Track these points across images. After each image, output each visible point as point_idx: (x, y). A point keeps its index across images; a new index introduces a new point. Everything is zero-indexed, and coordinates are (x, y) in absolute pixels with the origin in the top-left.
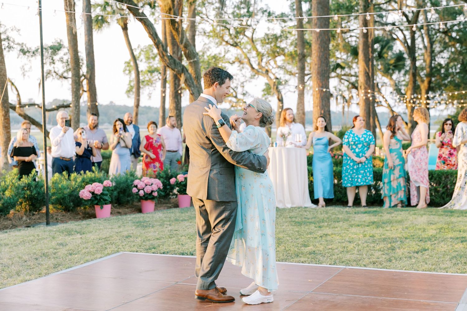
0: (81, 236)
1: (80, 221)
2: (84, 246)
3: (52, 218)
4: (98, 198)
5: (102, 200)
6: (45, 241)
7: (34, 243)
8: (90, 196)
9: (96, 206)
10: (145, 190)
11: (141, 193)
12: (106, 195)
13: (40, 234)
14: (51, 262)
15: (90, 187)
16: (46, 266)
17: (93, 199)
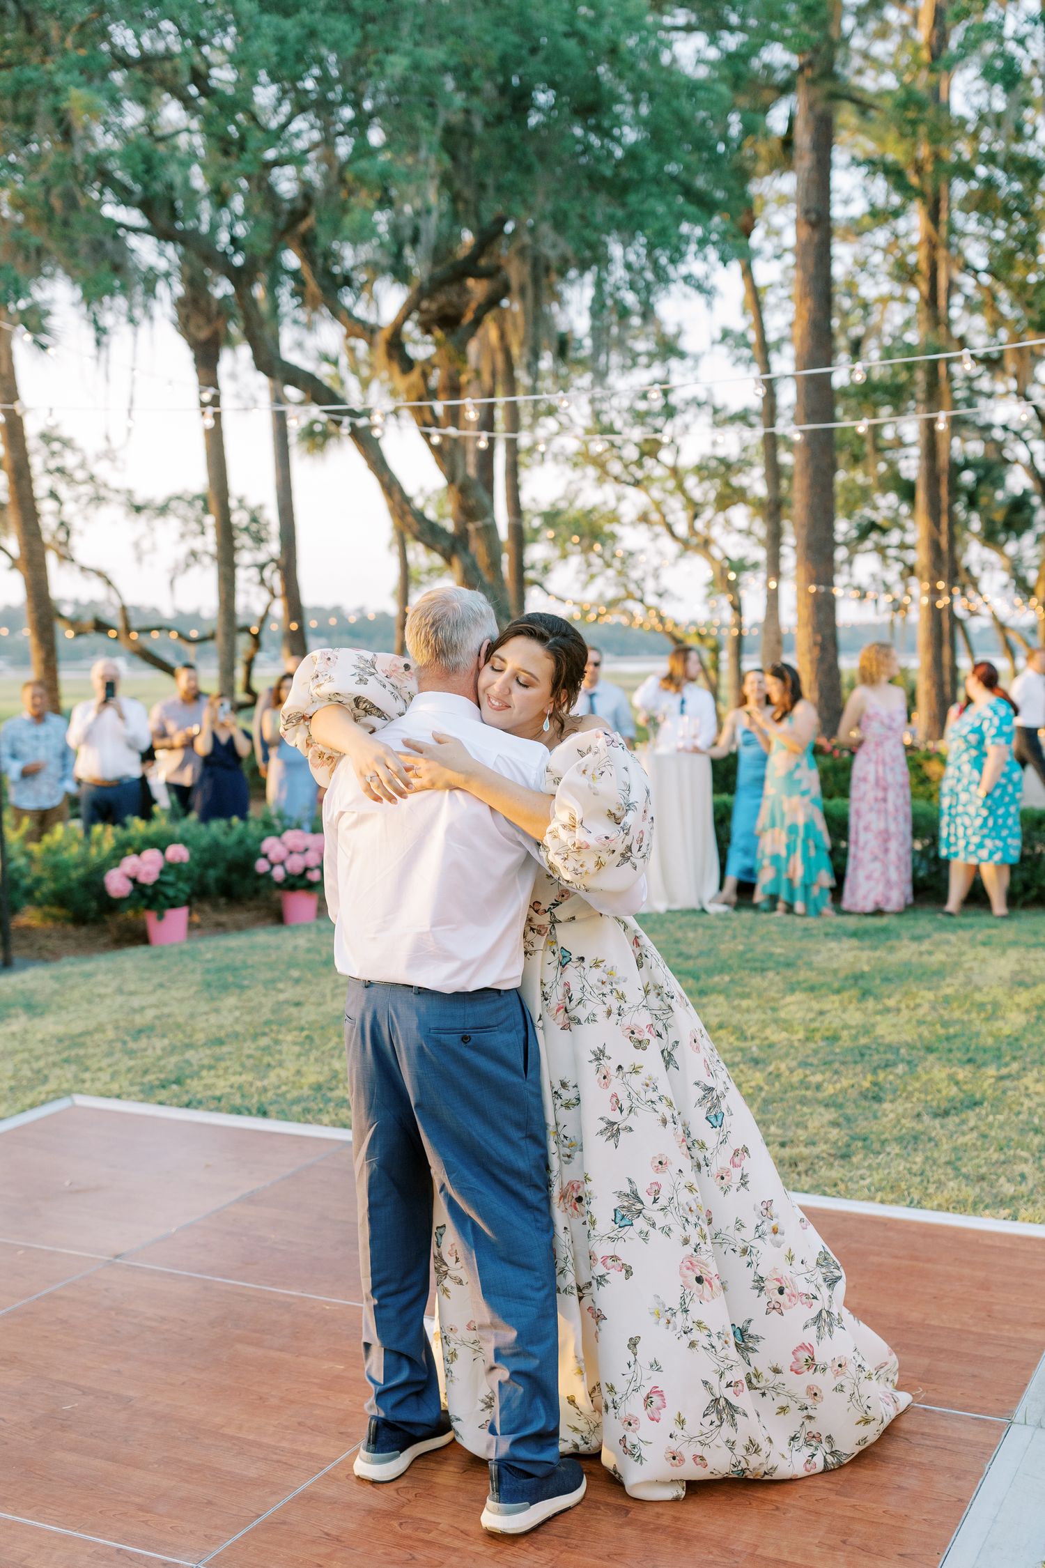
4: (149, 892)
5: (159, 898)
8: (125, 888)
9: (146, 913)
10: (288, 865)
11: (278, 873)
12: (171, 884)
17: (135, 895)
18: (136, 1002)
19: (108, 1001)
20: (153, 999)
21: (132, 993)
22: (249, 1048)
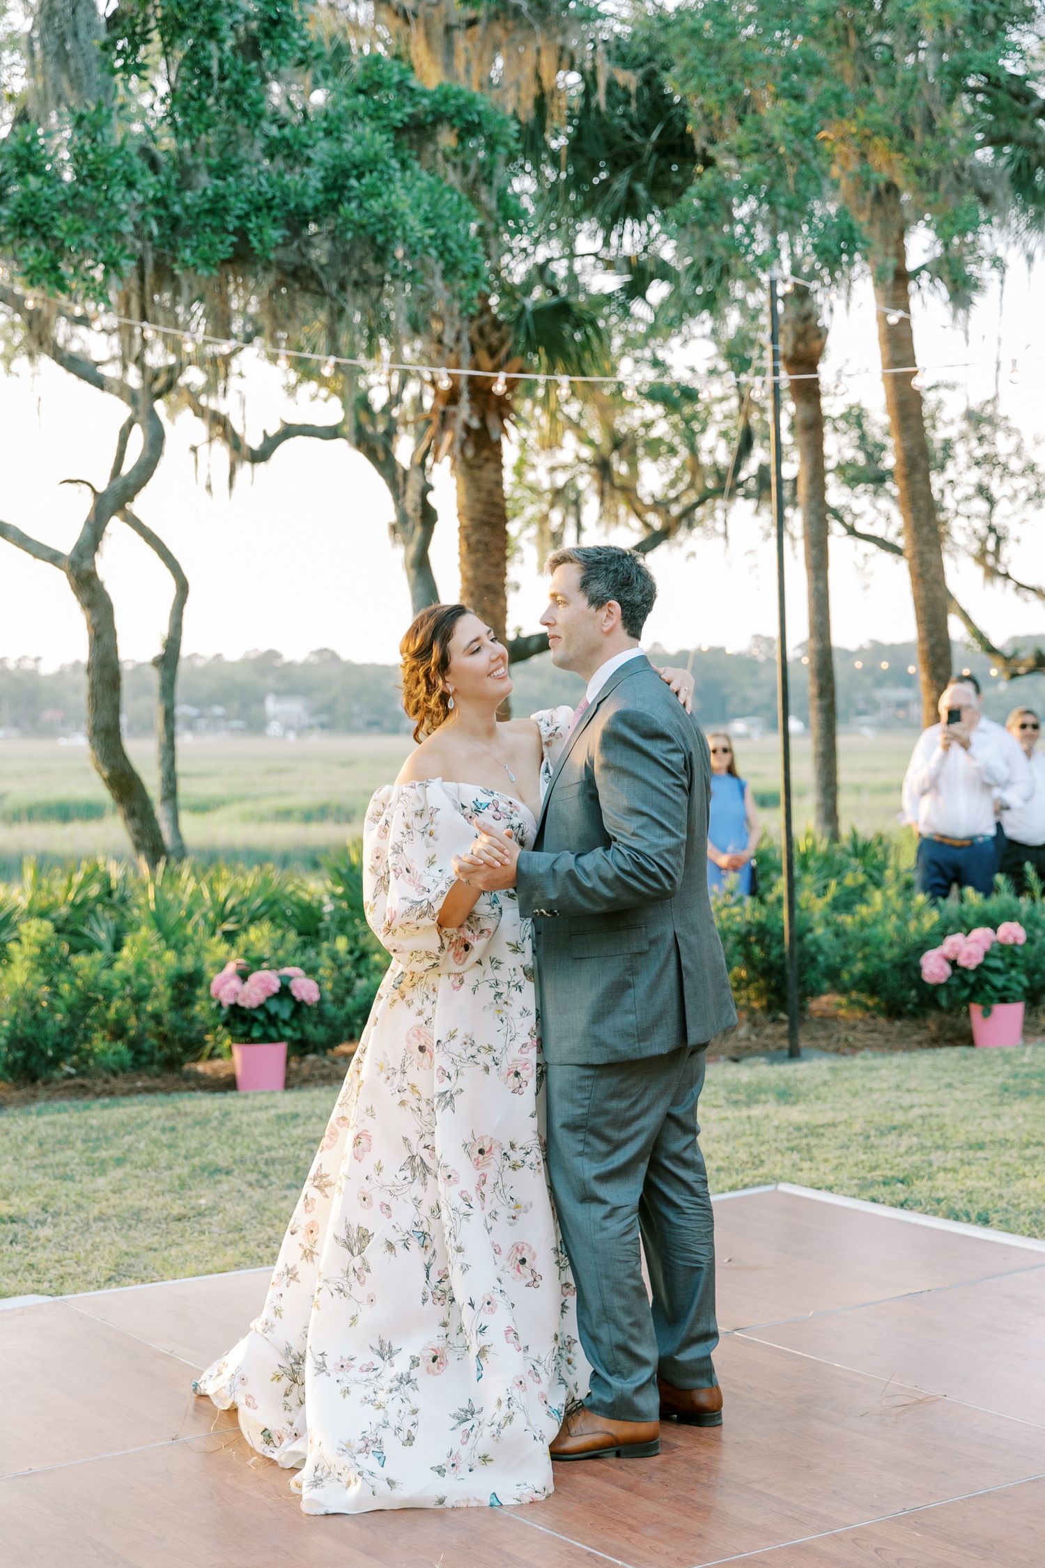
4: (972, 978)
8: (943, 972)
9: (970, 1007)
12: (997, 971)
15: (957, 943)
17: (956, 983)
18: (906, 1100)
19: (876, 1096)
20: (930, 1098)
21: (909, 1091)
22: (1011, 1156)
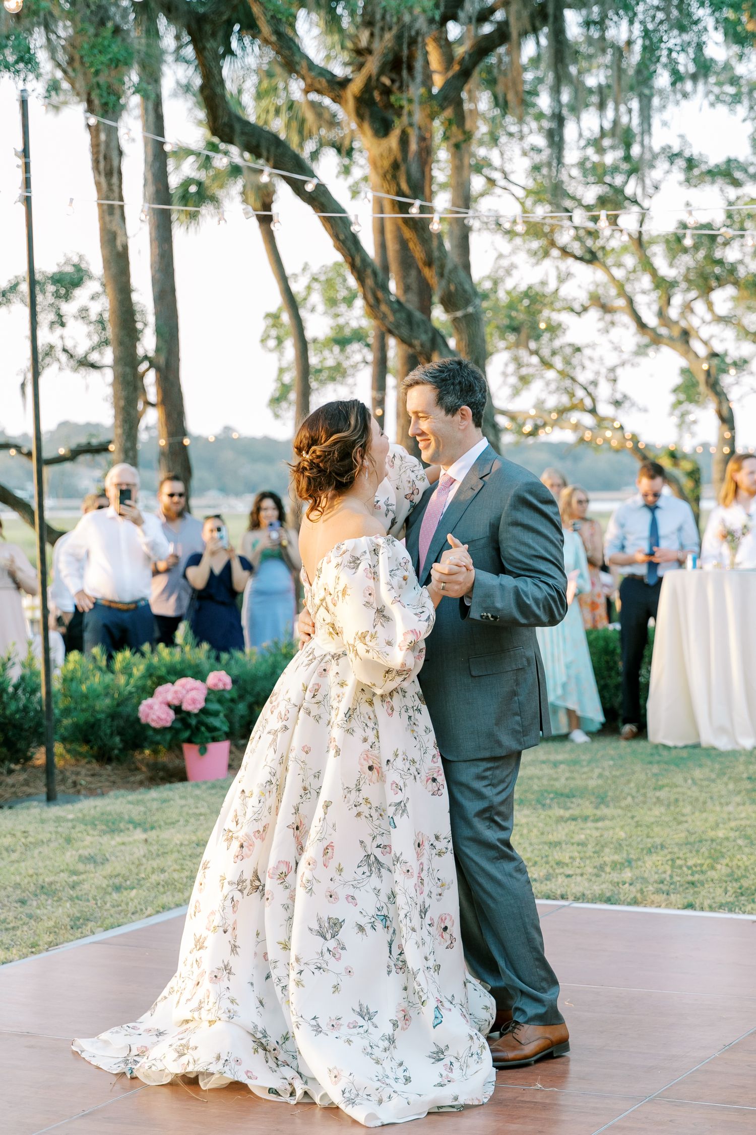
0: (144, 836)
1: (142, 790)
2: (155, 864)
3: (64, 781)
4: (193, 722)
5: (203, 729)
6: (46, 850)
7: (14, 856)
8: (166, 717)
9: (186, 747)
12: (216, 714)
13: (31, 828)
14: (64, 911)
15: (168, 692)
16: (51, 923)
17: (179, 725)
